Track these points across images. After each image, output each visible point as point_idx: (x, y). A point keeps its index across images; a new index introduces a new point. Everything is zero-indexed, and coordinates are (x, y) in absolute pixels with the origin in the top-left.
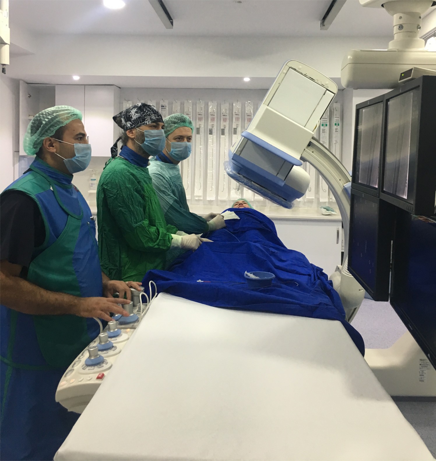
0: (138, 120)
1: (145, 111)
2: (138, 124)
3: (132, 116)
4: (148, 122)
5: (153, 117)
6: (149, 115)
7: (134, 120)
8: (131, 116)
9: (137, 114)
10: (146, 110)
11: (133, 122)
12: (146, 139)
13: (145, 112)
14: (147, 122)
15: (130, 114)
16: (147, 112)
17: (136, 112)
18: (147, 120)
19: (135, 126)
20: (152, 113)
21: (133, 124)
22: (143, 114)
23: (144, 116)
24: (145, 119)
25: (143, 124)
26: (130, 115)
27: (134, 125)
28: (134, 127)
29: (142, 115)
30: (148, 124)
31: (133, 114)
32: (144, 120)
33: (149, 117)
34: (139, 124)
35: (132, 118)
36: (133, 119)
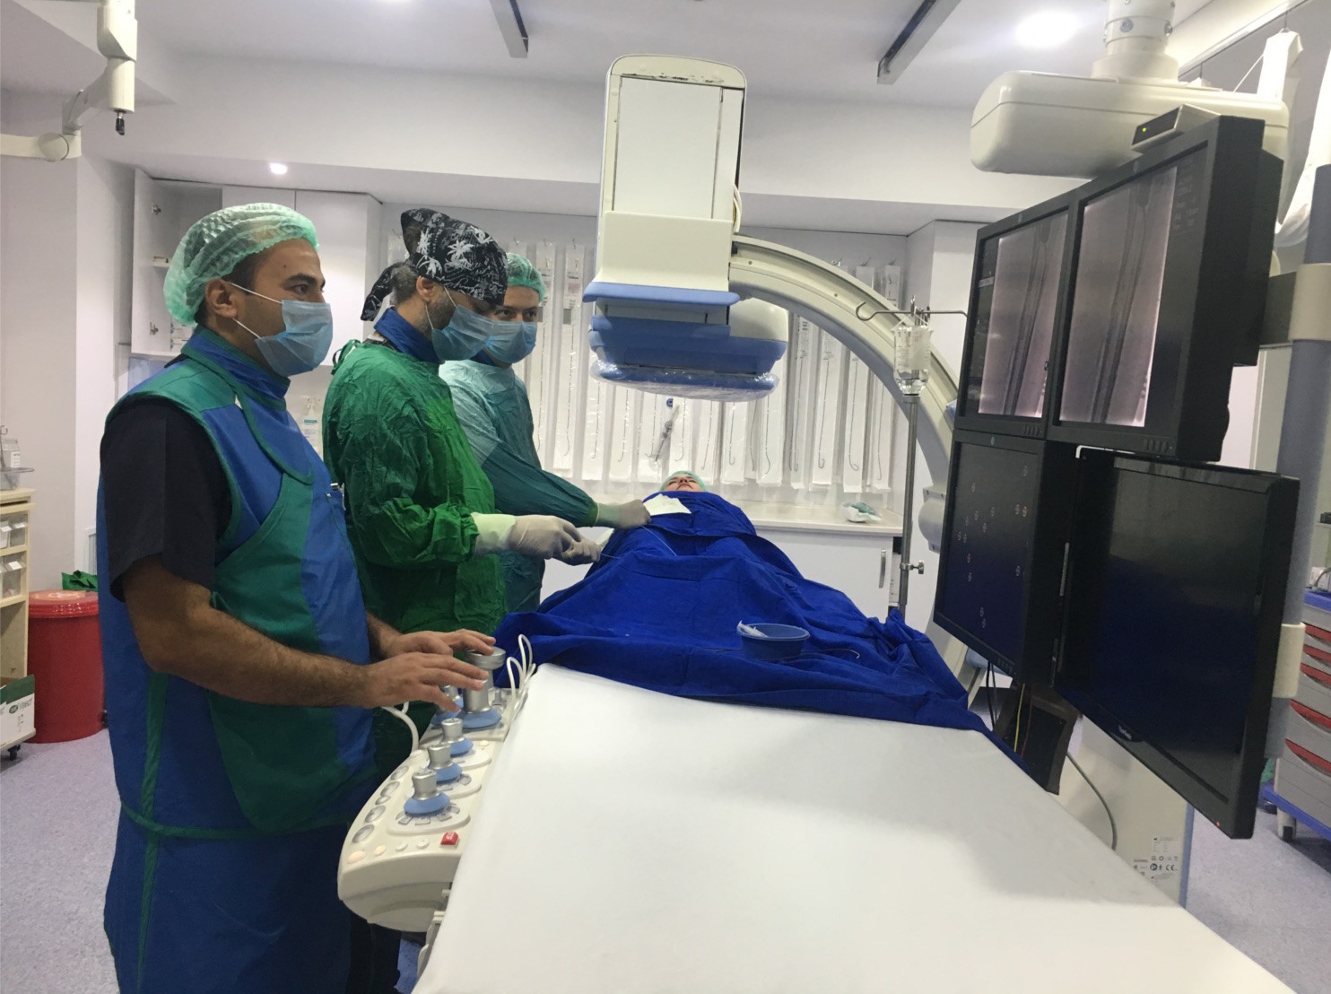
0: (462, 273)
1: (486, 263)
2: (455, 282)
3: (453, 257)
4: (478, 293)
5: (494, 290)
6: (489, 280)
7: (452, 268)
8: (451, 254)
9: (464, 260)
10: (489, 263)
11: (446, 270)
12: (451, 324)
13: (486, 267)
14: (476, 292)
15: (451, 247)
16: (488, 271)
17: (466, 255)
18: (478, 288)
19: (445, 282)
20: (497, 276)
21: (444, 273)
22: (480, 269)
23: (480, 275)
24: (477, 283)
25: (465, 290)
26: (451, 249)
27: (443, 278)
28: (443, 282)
29: (475, 270)
30: (475, 296)
31: (458, 254)
32: (472, 284)
33: (486, 284)
34: (457, 284)
35: (450, 261)
36: (450, 264)
